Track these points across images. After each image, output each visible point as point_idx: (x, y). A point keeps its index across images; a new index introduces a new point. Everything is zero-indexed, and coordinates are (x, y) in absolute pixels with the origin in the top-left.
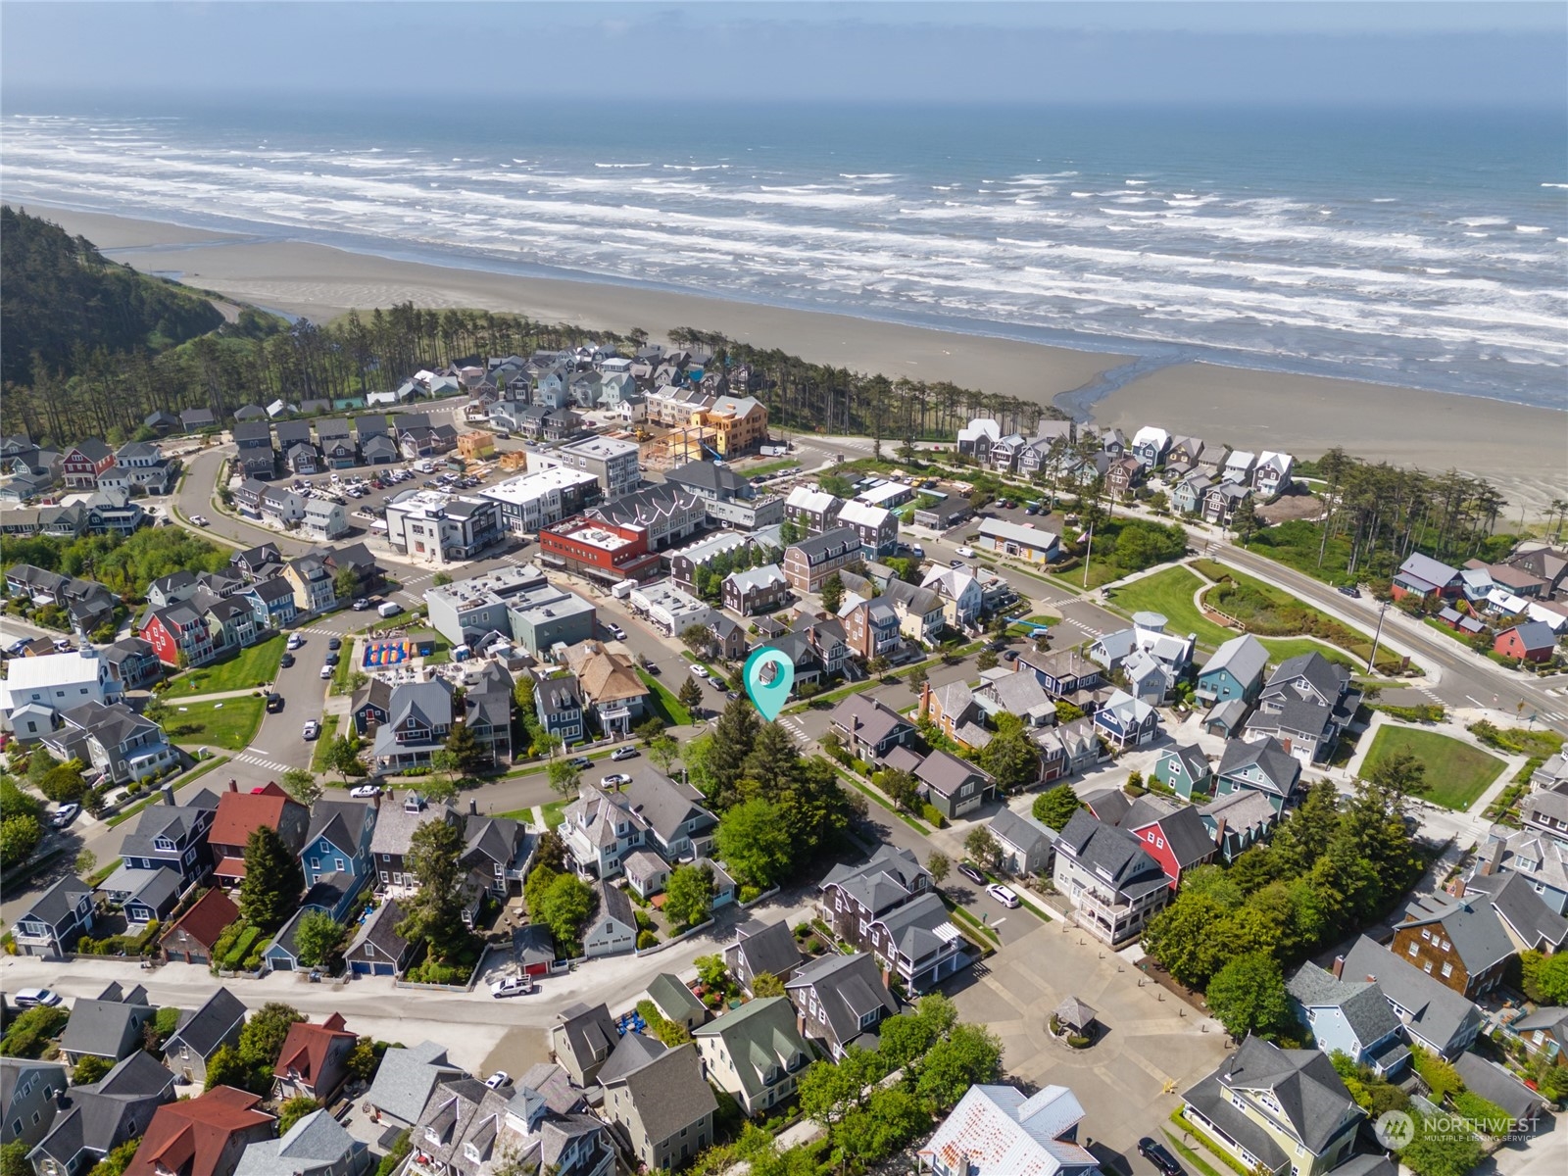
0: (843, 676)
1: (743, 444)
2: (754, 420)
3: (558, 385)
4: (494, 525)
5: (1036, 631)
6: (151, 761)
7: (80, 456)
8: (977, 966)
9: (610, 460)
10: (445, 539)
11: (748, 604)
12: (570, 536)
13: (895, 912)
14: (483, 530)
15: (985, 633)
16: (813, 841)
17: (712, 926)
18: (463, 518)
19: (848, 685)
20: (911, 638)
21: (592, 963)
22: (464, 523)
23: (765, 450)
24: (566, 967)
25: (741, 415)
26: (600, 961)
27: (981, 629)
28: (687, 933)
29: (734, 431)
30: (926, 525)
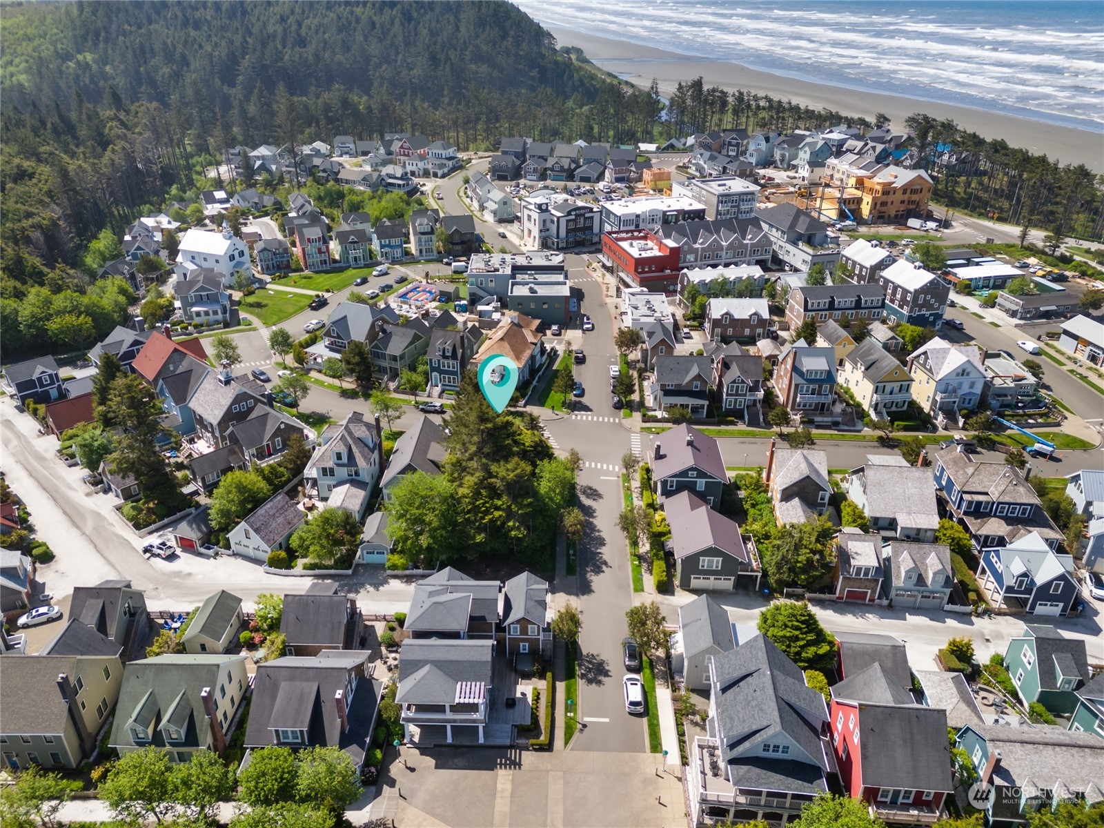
0: (741, 418)
1: (893, 213)
2: (914, 192)
3: (763, 146)
4: (591, 228)
5: (1037, 446)
6: (207, 313)
7: (407, 145)
8: (512, 754)
9: (722, 195)
10: (544, 230)
11: (718, 330)
12: (621, 243)
13: (433, 641)
14: (576, 230)
15: (964, 429)
16: (479, 538)
17: (347, 576)
18: (559, 214)
19: (741, 427)
20: (859, 405)
21: (232, 559)
22: (558, 218)
23: (913, 222)
24: (211, 552)
25: (898, 184)
26: (240, 561)
27: (961, 422)
28: (317, 572)
29: (885, 198)
30: (1007, 311)
